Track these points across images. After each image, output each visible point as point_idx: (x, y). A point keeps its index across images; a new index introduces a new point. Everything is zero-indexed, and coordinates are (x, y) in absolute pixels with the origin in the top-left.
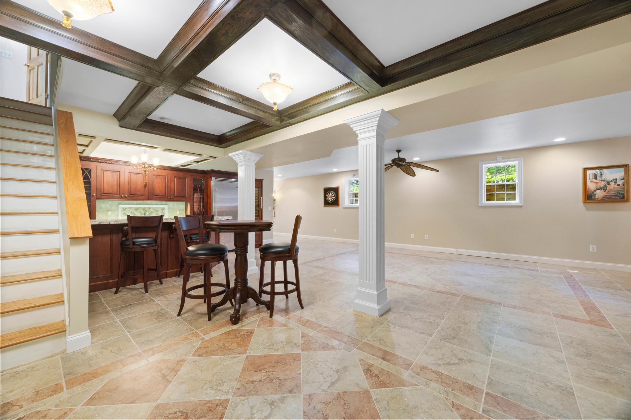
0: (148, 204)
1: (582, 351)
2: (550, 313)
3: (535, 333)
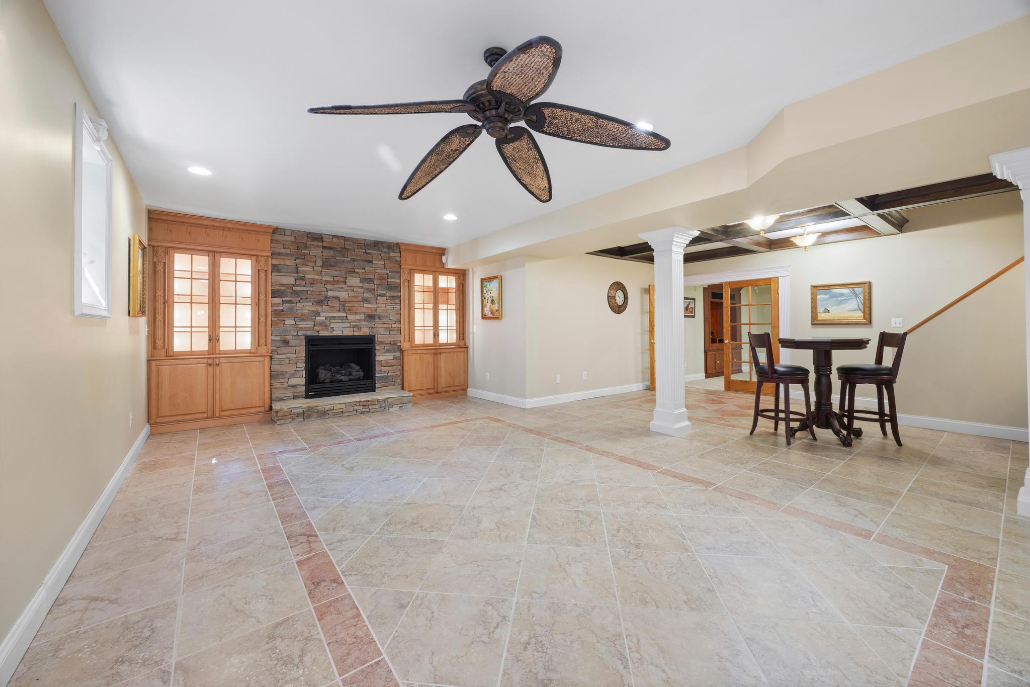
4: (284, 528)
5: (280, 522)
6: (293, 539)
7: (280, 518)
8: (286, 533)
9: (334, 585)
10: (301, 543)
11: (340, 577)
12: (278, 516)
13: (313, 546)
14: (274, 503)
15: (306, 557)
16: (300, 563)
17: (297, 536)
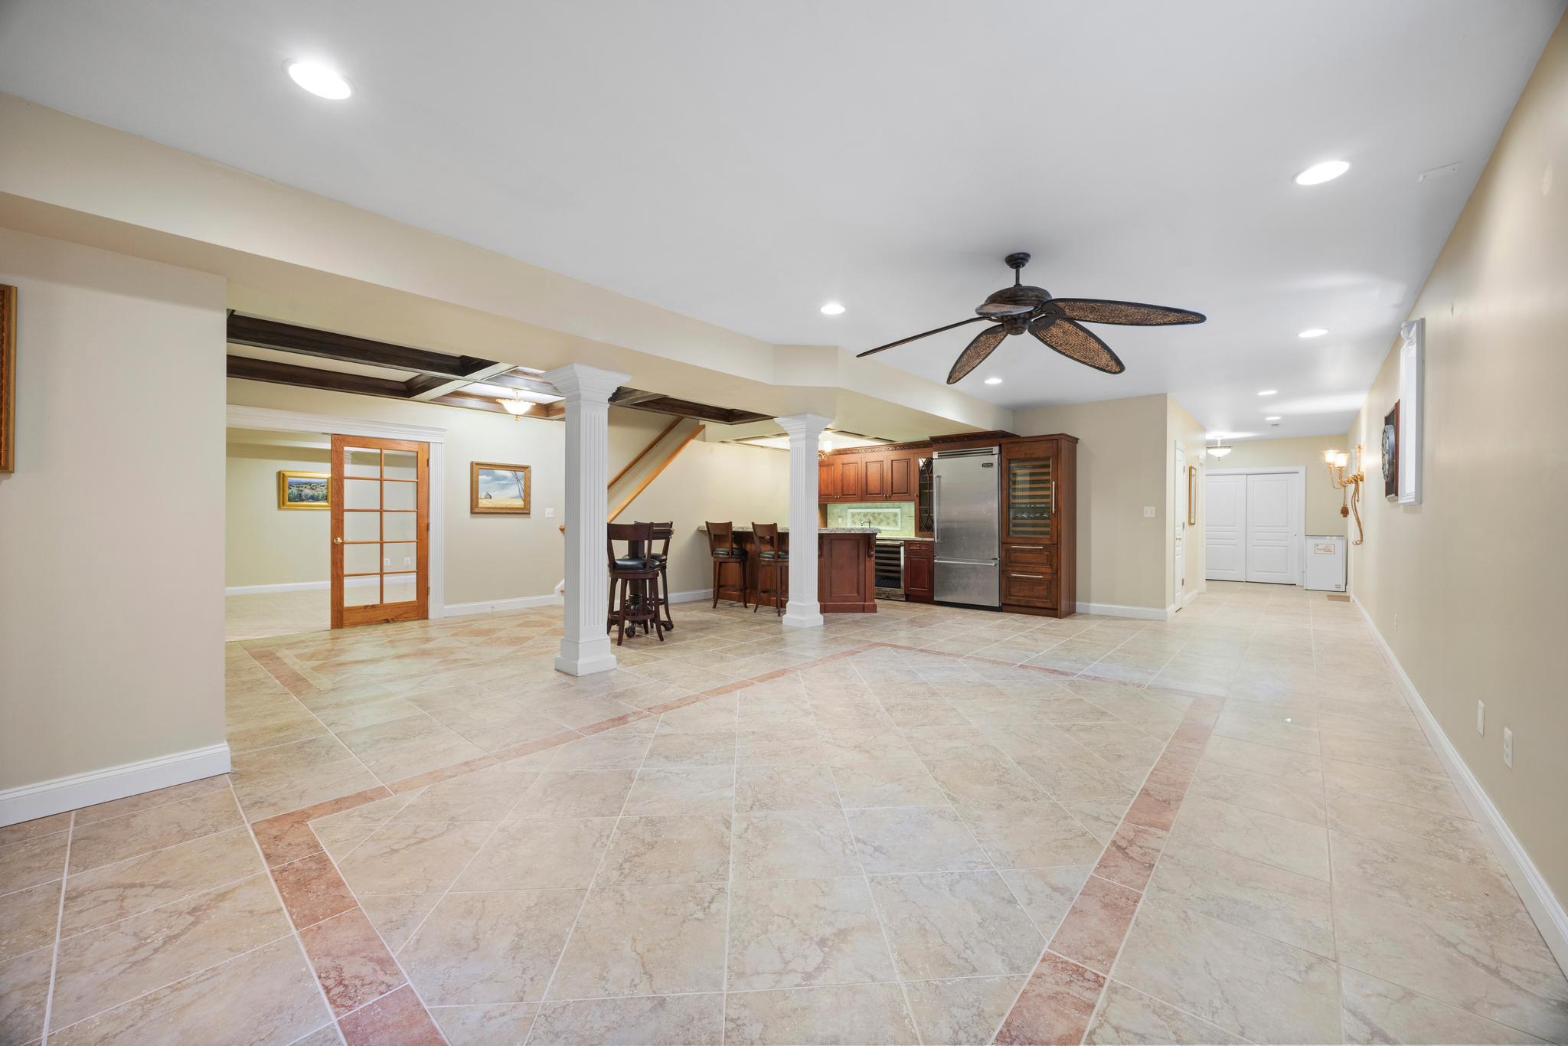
0: (878, 508)
1: (310, 748)
2: (396, 792)
3: (385, 739)
4: (1142, 887)
5: (1140, 905)
6: (1147, 859)
7: (1132, 913)
8: (1149, 876)
9: (1152, 793)
10: (1141, 848)
11: (1140, 794)
12: (1133, 922)
13: (1131, 835)
14: (1107, 972)
15: (1153, 830)
16: (1165, 828)
17: (1137, 861)
